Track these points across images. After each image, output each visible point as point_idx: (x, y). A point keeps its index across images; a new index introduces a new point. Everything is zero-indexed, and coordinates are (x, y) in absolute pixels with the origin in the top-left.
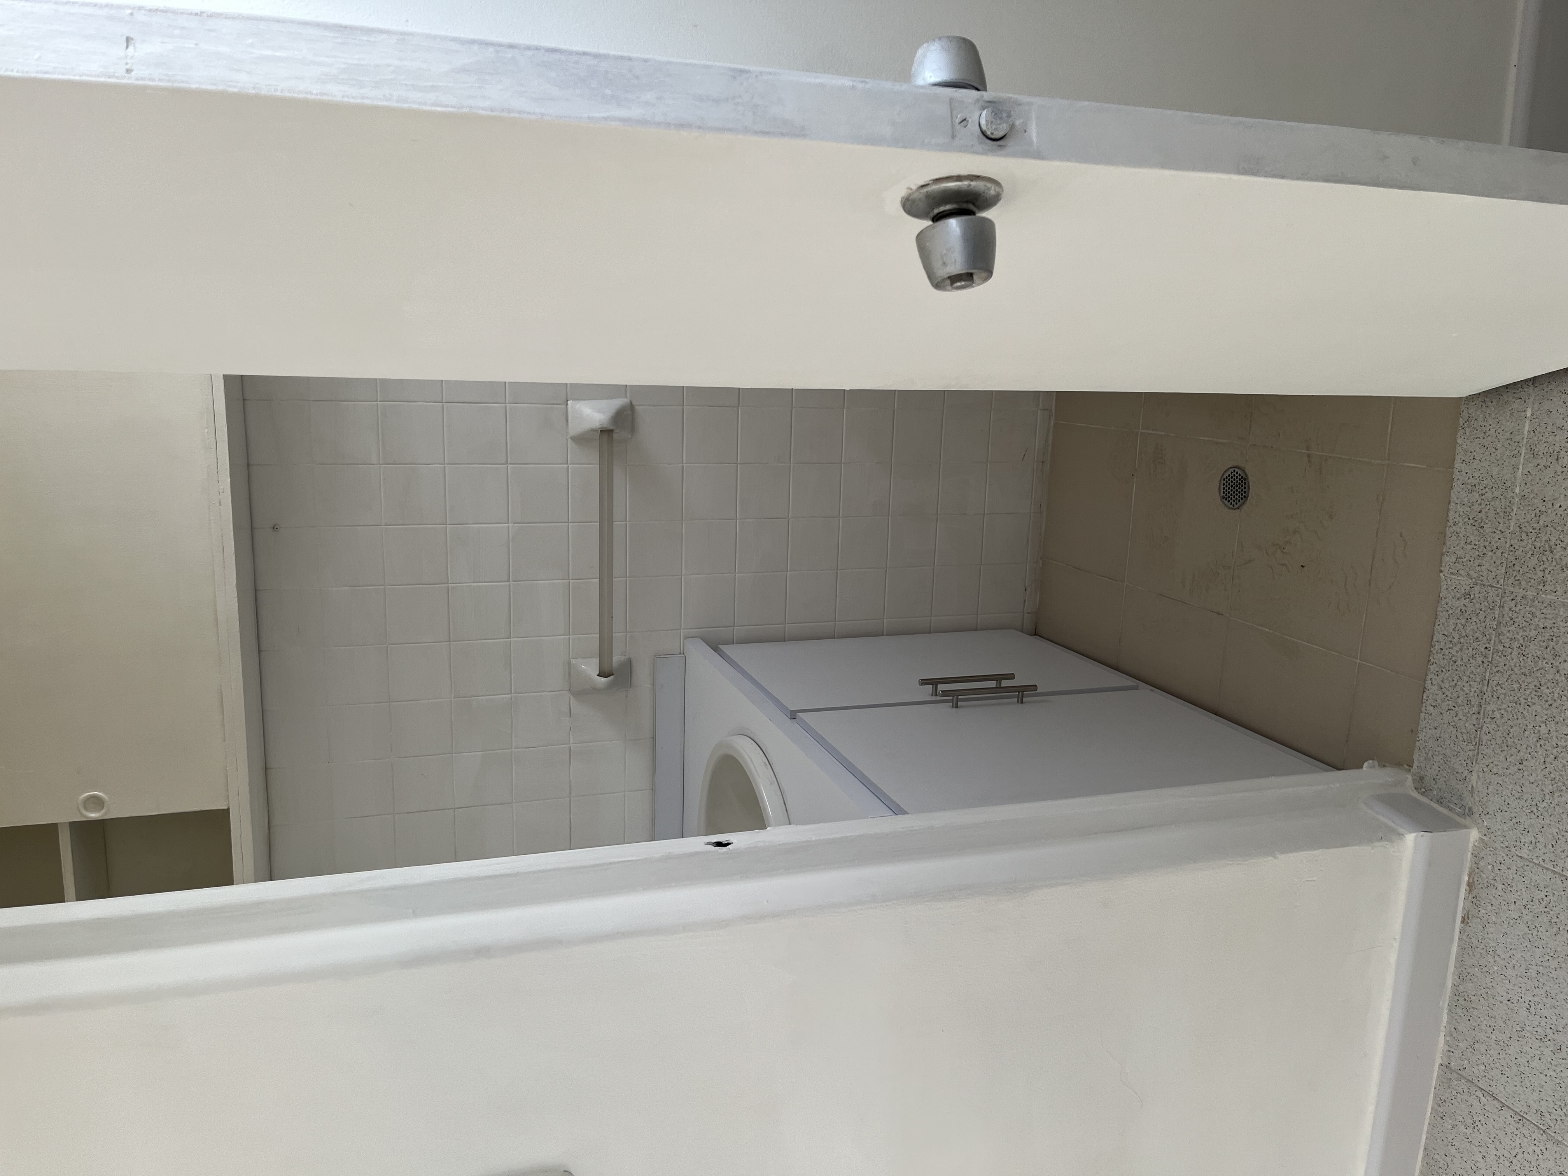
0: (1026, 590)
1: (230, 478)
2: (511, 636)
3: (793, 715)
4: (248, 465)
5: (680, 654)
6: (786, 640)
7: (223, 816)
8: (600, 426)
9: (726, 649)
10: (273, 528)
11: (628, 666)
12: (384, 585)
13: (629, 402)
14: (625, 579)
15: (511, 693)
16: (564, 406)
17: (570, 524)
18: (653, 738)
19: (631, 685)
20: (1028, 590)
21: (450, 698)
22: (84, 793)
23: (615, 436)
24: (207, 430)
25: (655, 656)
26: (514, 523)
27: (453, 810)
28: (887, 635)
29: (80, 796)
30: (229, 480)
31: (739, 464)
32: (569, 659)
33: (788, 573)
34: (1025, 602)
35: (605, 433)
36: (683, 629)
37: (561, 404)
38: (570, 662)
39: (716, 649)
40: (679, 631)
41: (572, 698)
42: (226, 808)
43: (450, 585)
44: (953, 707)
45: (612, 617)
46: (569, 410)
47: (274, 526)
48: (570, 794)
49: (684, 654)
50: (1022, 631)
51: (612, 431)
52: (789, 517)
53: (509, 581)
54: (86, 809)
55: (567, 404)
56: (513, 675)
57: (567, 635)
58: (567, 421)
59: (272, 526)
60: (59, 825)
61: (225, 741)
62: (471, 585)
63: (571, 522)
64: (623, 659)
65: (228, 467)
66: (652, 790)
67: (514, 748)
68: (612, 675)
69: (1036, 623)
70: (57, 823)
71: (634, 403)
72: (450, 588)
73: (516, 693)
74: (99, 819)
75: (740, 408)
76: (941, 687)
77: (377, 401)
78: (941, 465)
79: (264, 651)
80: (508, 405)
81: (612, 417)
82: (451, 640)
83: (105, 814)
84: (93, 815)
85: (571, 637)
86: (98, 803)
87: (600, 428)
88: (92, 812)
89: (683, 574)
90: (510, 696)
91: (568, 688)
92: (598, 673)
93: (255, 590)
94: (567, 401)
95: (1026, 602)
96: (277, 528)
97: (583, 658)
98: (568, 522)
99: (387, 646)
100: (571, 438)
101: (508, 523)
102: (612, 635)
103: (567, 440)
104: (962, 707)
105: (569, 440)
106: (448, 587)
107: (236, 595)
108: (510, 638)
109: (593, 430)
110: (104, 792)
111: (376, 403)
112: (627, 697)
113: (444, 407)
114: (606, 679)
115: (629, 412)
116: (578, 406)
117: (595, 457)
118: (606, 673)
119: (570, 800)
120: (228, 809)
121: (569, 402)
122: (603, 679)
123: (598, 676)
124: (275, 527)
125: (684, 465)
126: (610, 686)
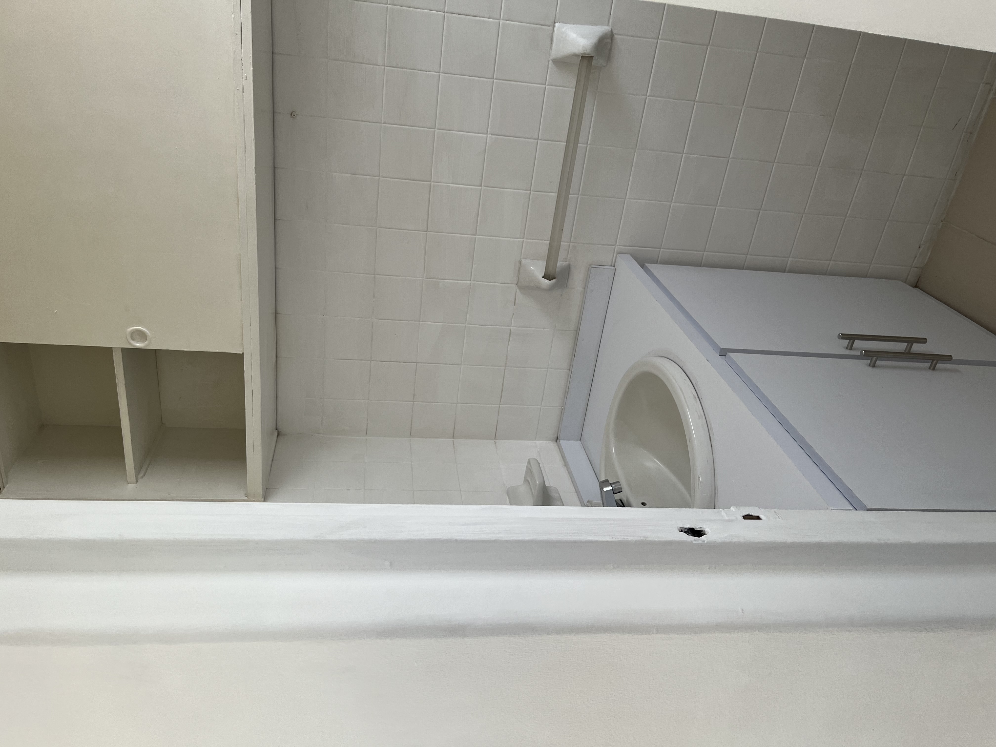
0: (919, 247)
1: (253, 67)
2: (476, 233)
3: (723, 353)
4: (273, 53)
5: (611, 266)
6: (702, 265)
7: (238, 359)
8: (583, 52)
9: (652, 267)
10: (291, 114)
11: (567, 270)
12: (379, 176)
13: (610, 30)
14: (577, 196)
15: (471, 280)
16: (551, 28)
17: (539, 141)
18: (577, 331)
19: (566, 287)
20: (922, 247)
21: (422, 278)
22: (130, 327)
23: (594, 62)
24: (233, 16)
25: (591, 265)
26: (492, 135)
27: (416, 364)
28: (788, 272)
29: (128, 328)
30: (252, 68)
31: (697, 102)
32: (521, 259)
33: (717, 208)
34: (915, 257)
35: (586, 58)
36: (618, 246)
37: (548, 26)
38: (520, 262)
39: (643, 266)
40: (614, 246)
41: (518, 290)
42: (241, 353)
43: (432, 183)
44: (869, 365)
45: (563, 230)
46: (556, 32)
47: (292, 112)
48: (506, 363)
49: (614, 266)
50: (905, 282)
51: (592, 57)
52: (730, 156)
53: (481, 186)
54: (133, 339)
55: (554, 26)
56: (474, 266)
57: (522, 239)
58: (552, 43)
59: (291, 113)
60: (113, 348)
61: (241, 300)
62: (449, 186)
63: (540, 140)
64: (564, 264)
65: (251, 55)
66: (569, 370)
67: (468, 324)
68: (555, 278)
69: (919, 277)
70: (112, 348)
71: (614, 32)
72: (432, 185)
73: (474, 281)
74: (143, 348)
75: (709, 47)
76: (858, 344)
77: (387, 4)
78: (879, 124)
79: (279, 219)
80: (501, 21)
81: (595, 44)
82: (428, 230)
83: (147, 345)
84: (139, 345)
85: (525, 240)
86: (142, 336)
87: (582, 54)
88: (138, 342)
89: (627, 197)
90: (469, 282)
91: (516, 282)
92: (543, 274)
93: (274, 167)
94: (555, 23)
95: (917, 258)
96: (294, 115)
97: (532, 259)
98: (538, 139)
99: (377, 229)
100: (552, 60)
101: (487, 134)
102: (560, 243)
103: (549, 61)
104: (879, 367)
105: (551, 62)
106: (431, 184)
107: (254, 178)
108: (476, 235)
109: (575, 55)
110: (147, 328)
111: (386, 5)
112: (561, 295)
113: (445, 15)
114: (549, 281)
115: (609, 40)
116: (564, 29)
117: (573, 82)
118: (550, 277)
119: (505, 369)
120: (243, 354)
121: (557, 24)
122: (547, 281)
123: (543, 277)
124: (293, 114)
125: (648, 98)
126: (551, 288)
